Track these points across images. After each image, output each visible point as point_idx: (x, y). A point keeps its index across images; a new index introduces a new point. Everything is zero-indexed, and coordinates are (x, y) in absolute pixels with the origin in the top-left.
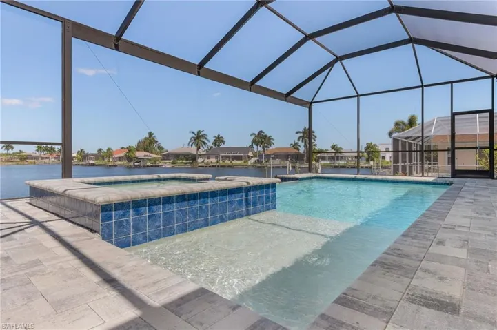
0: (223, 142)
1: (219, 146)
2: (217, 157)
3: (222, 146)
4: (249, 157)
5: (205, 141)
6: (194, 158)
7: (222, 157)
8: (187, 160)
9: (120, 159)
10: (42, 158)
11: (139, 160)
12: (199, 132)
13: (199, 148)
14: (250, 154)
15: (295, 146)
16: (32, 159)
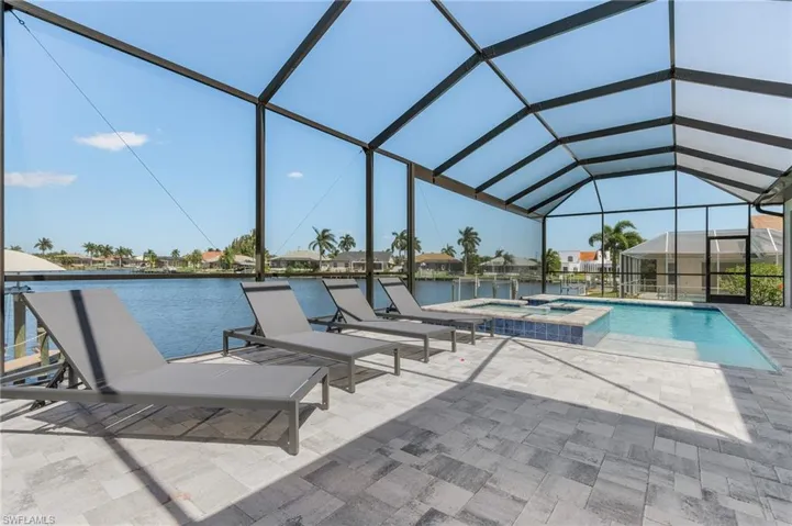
0: (354, 244)
1: (347, 249)
2: (347, 266)
3: (352, 249)
4: (389, 265)
5: (331, 242)
6: (315, 265)
7: (354, 264)
8: (306, 267)
9: (212, 265)
10: (94, 262)
11: (240, 267)
12: (324, 231)
13: (322, 252)
14: (391, 261)
15: (449, 251)
16: (79, 262)
